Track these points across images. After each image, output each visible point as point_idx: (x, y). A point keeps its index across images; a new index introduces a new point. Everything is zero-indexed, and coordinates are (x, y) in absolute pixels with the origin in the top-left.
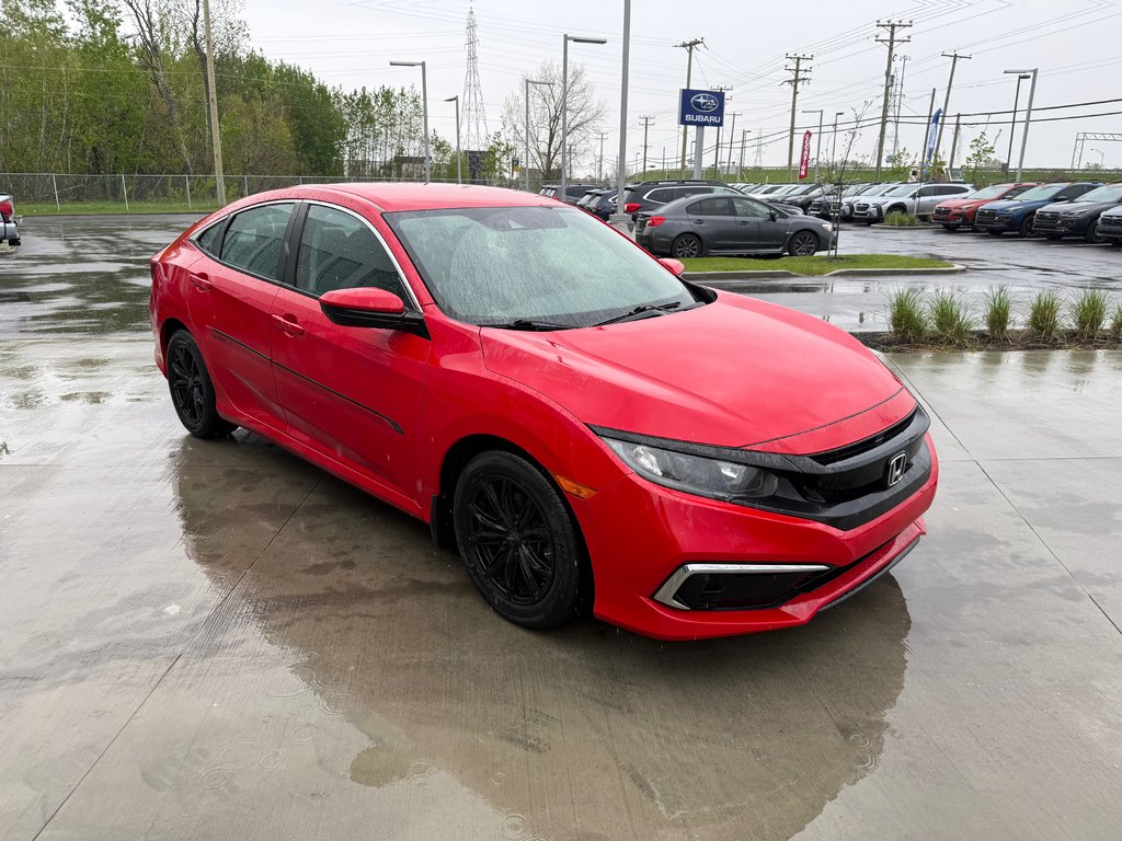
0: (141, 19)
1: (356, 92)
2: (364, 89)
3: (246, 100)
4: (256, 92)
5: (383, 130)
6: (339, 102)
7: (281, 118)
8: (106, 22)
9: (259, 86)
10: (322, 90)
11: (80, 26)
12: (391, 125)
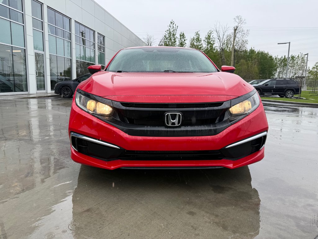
0: (221, 42)
1: (282, 57)
2: (285, 56)
3: (246, 61)
4: (250, 59)
5: (290, 68)
6: (276, 60)
7: (256, 66)
8: (211, 44)
9: (251, 57)
10: (271, 57)
11: (205, 45)
12: (293, 66)
